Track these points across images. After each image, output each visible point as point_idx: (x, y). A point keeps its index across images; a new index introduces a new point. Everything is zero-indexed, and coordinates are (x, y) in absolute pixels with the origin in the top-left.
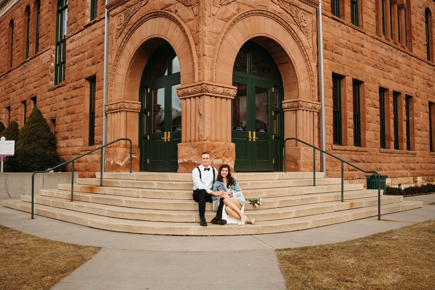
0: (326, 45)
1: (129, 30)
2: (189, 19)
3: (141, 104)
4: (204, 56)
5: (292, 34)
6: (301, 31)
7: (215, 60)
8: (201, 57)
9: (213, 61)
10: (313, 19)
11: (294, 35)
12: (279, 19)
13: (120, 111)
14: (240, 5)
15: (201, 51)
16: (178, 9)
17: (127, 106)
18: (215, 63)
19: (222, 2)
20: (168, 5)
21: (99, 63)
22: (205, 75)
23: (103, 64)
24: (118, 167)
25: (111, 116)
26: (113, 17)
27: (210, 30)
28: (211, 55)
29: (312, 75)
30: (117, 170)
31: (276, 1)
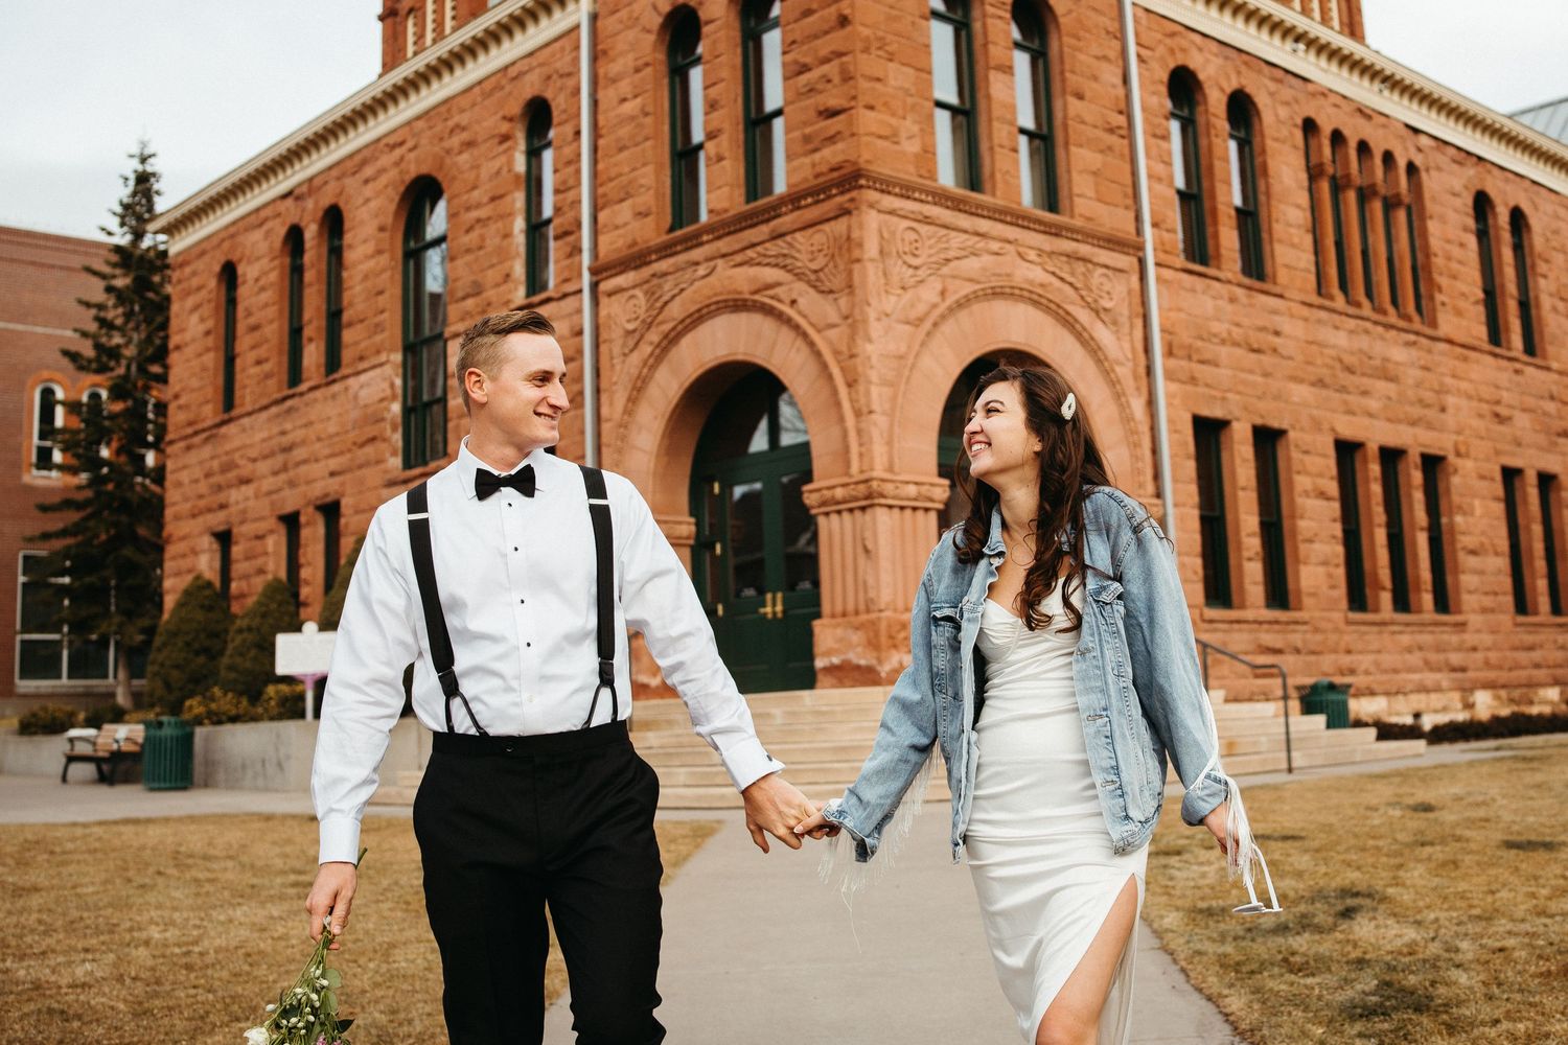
0: (1169, 344)
1: (664, 337)
2: (828, 324)
4: (869, 412)
6: (1100, 323)
7: (897, 420)
8: (862, 415)
9: (892, 425)
10: (1133, 286)
11: (1082, 337)
12: (1043, 301)
14: (947, 282)
15: (863, 400)
16: (797, 297)
18: (897, 429)
19: (905, 281)
20: (770, 284)
22: (874, 459)
26: (610, 296)
27: (882, 351)
28: (886, 411)
30: (643, 698)
31: (1032, 255)
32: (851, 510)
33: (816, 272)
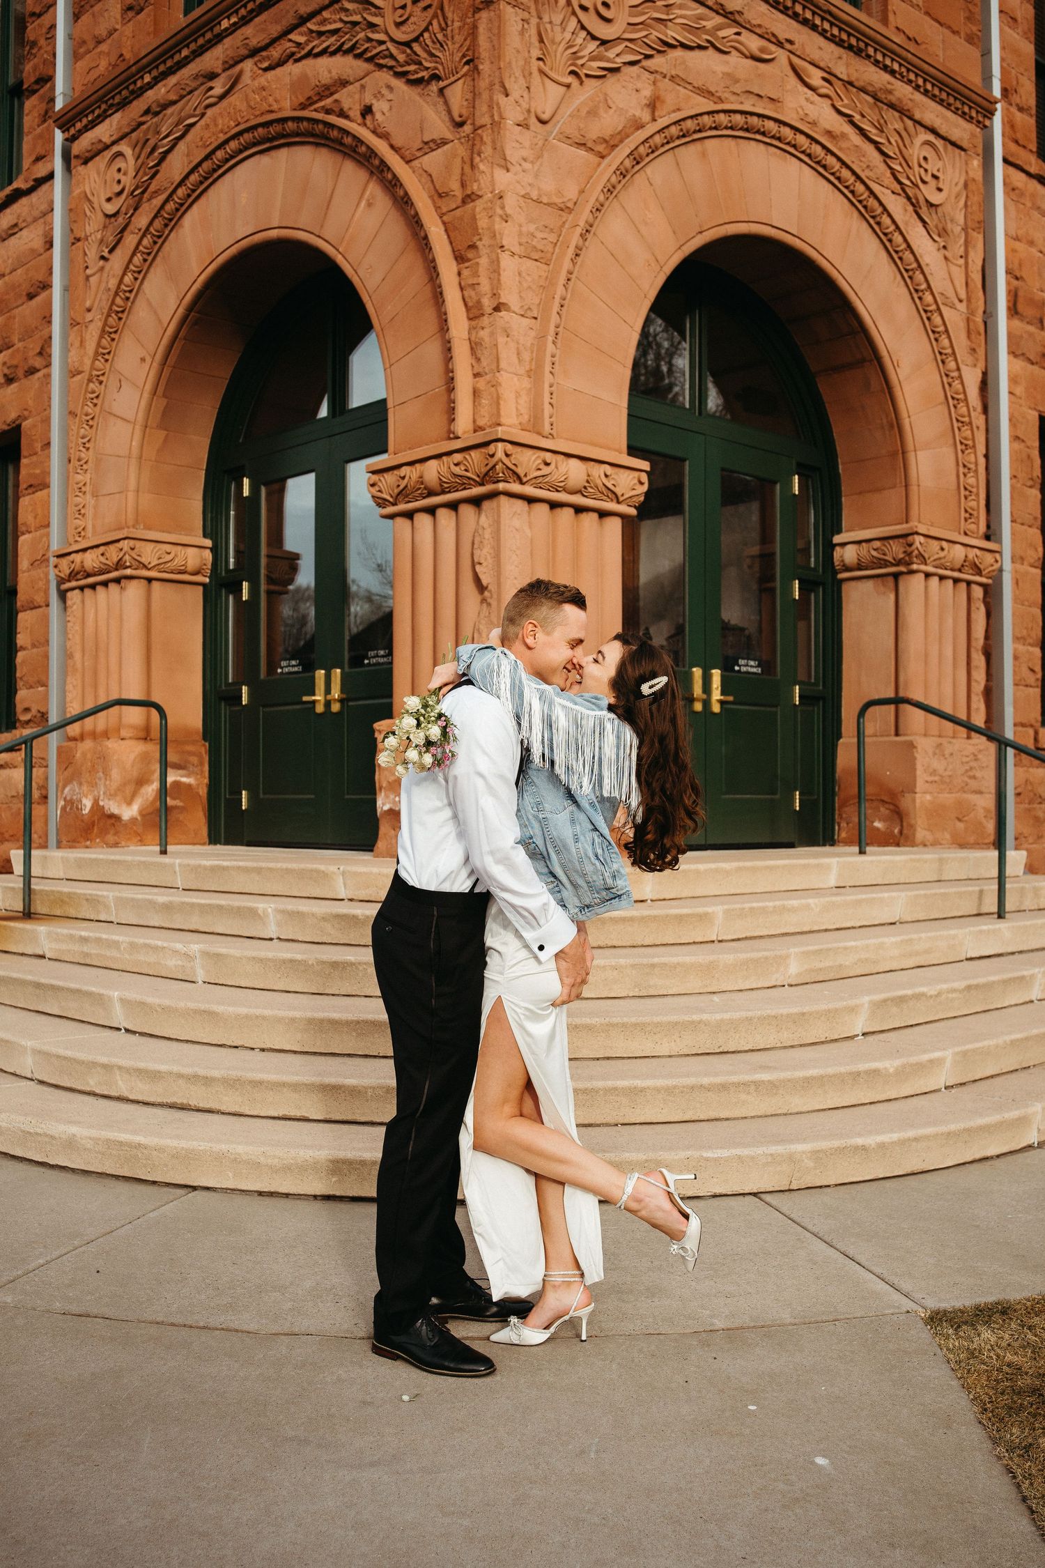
0: (1016, 295)
1: (155, 217)
2: (426, 143)
3: (214, 550)
4: (497, 309)
5: (885, 234)
6: (920, 224)
7: (552, 330)
8: (483, 315)
9: (542, 338)
10: (971, 174)
11: (890, 241)
12: (830, 160)
13: (117, 581)
14: (659, 84)
15: (485, 286)
16: (374, 101)
17: (149, 554)
18: (550, 347)
19: (580, 62)
20: (327, 87)
21: (32, 373)
22: (502, 402)
23: (48, 376)
24: (113, 825)
25: (83, 602)
26: (86, 162)
27: (528, 189)
28: (530, 309)
29: (966, 419)
30: (111, 838)
31: (816, 77)
32: (453, 506)
33: (407, 44)
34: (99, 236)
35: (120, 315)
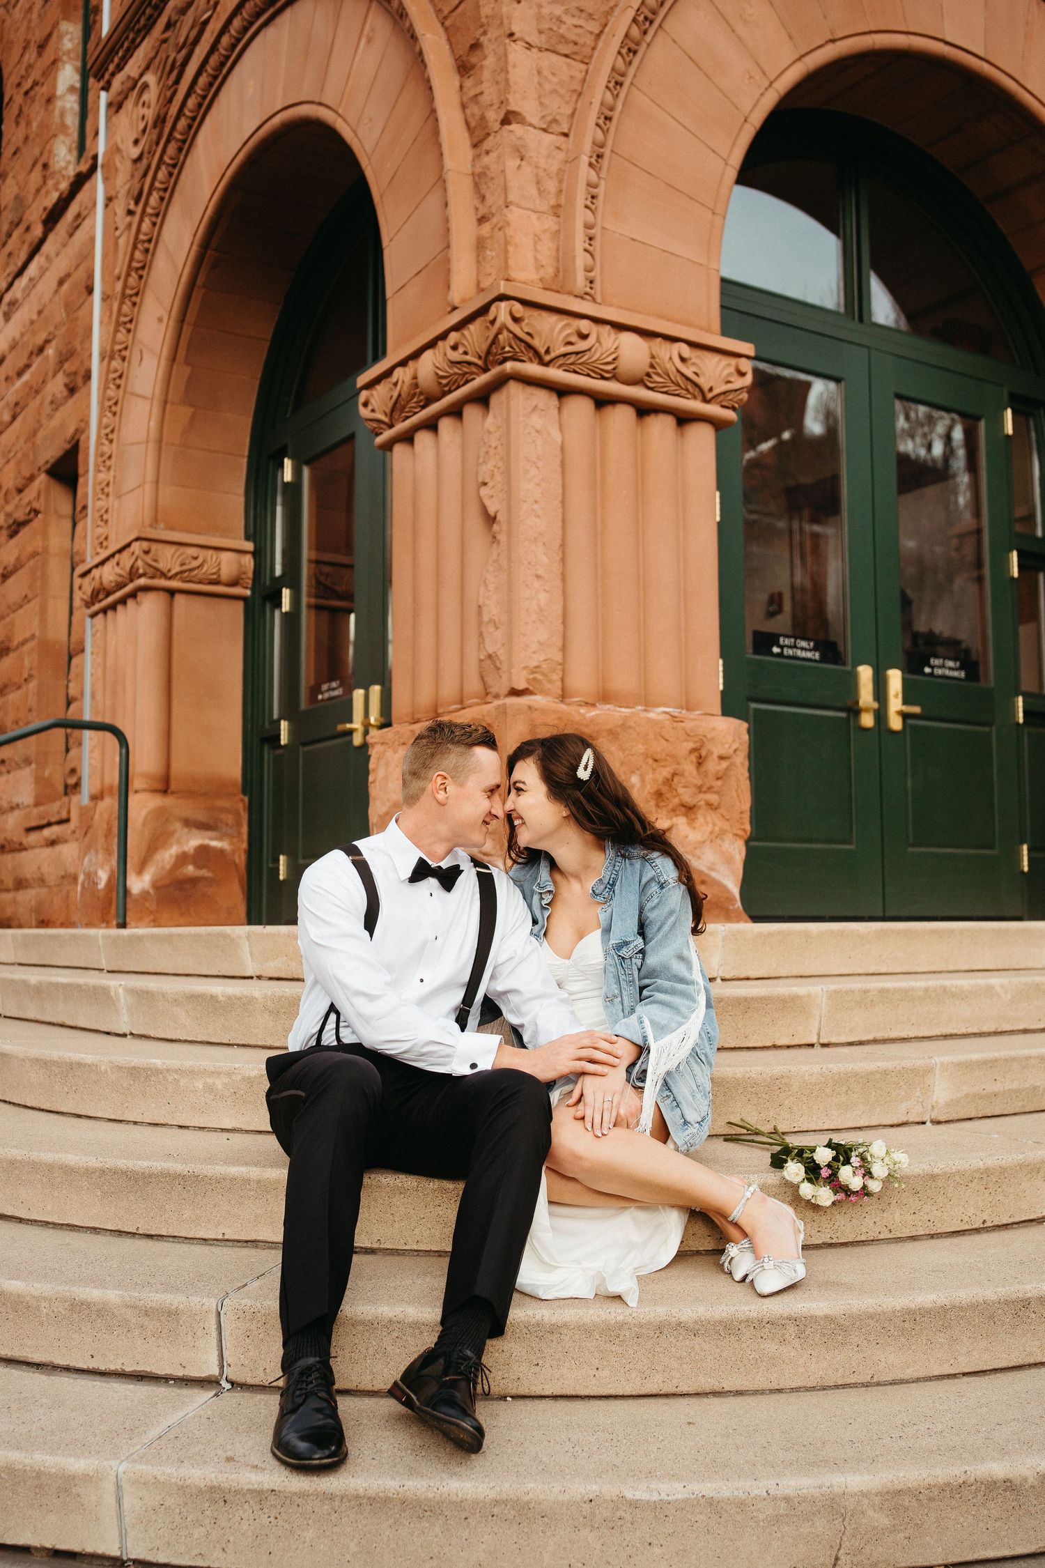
4: (506, 121)
7: (588, 147)
8: (488, 134)
9: (571, 161)
13: (134, 595)
15: (490, 93)
17: (168, 559)
18: (586, 172)
22: (511, 249)
25: (105, 627)
28: (555, 121)
32: (457, 410)
34: (127, 187)
35: (140, 272)
